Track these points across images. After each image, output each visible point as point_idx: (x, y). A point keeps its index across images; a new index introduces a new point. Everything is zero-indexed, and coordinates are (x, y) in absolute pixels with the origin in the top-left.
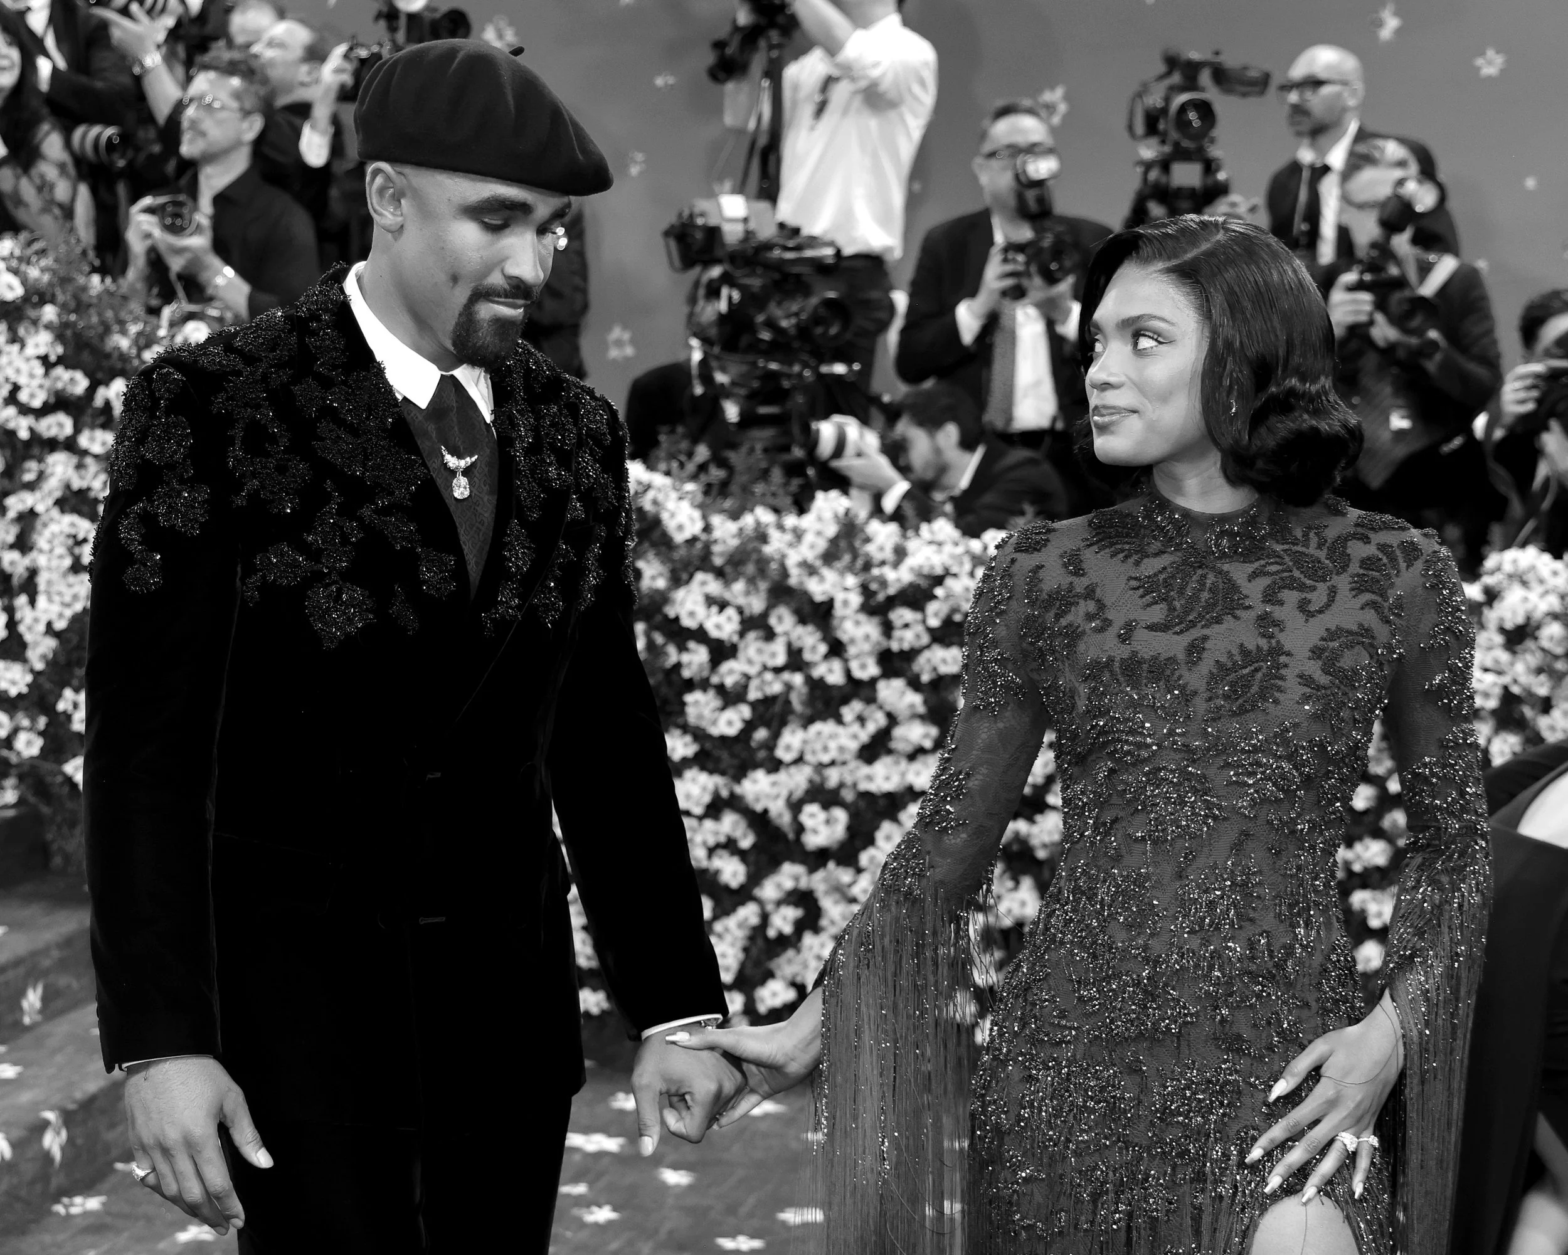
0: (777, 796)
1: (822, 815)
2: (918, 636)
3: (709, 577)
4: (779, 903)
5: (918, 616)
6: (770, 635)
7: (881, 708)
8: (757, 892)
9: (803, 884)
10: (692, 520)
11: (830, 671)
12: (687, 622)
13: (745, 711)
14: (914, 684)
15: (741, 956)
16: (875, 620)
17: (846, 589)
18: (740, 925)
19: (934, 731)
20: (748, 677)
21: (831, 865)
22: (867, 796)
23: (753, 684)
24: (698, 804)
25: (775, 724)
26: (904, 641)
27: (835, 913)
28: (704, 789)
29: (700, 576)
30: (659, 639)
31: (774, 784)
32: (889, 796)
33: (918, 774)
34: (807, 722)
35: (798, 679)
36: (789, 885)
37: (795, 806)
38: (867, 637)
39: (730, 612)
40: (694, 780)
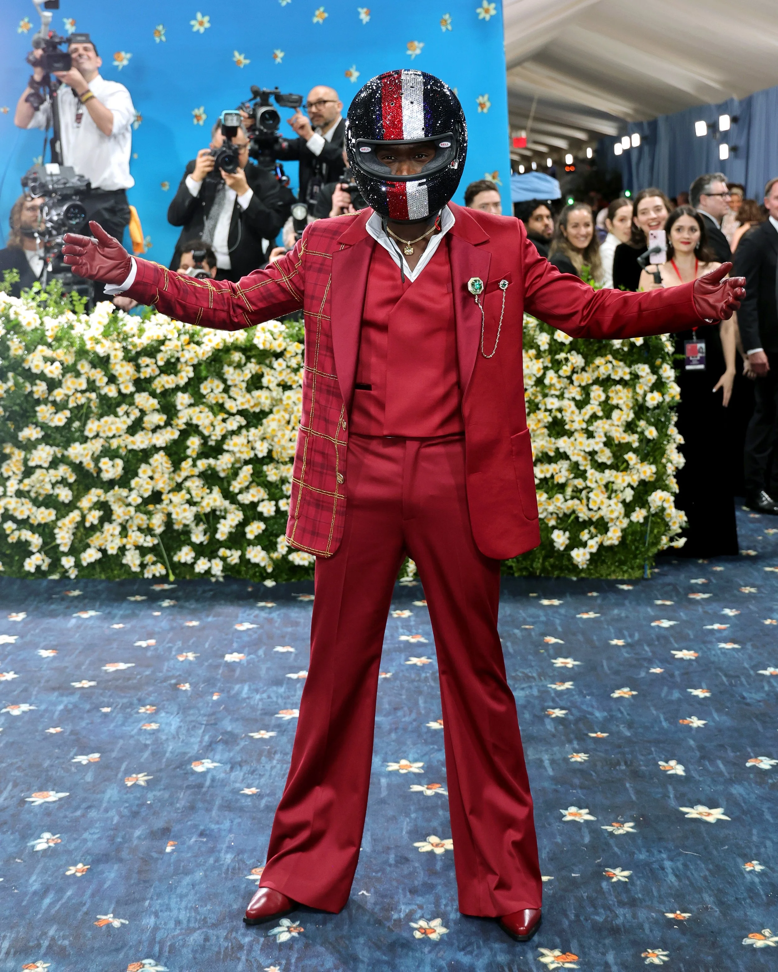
0: (87, 455)
1: (111, 463)
2: (153, 370)
3: (45, 348)
4: (90, 509)
5: (153, 361)
6: (78, 375)
7: (137, 407)
8: (79, 504)
9: (102, 499)
10: (35, 319)
11: (110, 391)
12: (35, 370)
13: (67, 413)
14: (153, 394)
15: (72, 538)
16: (131, 364)
17: (116, 349)
18: (70, 522)
19: (164, 417)
20: (68, 396)
21: (116, 488)
22: (132, 451)
23: (71, 400)
24: (45, 462)
25: (83, 418)
26: (146, 373)
27: (119, 512)
28: (48, 454)
29: (40, 347)
30: (21, 380)
31: (84, 449)
32: (143, 451)
33: (158, 439)
34: (100, 417)
35: (93, 396)
36: (95, 499)
37: (96, 460)
38: (128, 372)
39: (57, 364)
40: (42, 450)
